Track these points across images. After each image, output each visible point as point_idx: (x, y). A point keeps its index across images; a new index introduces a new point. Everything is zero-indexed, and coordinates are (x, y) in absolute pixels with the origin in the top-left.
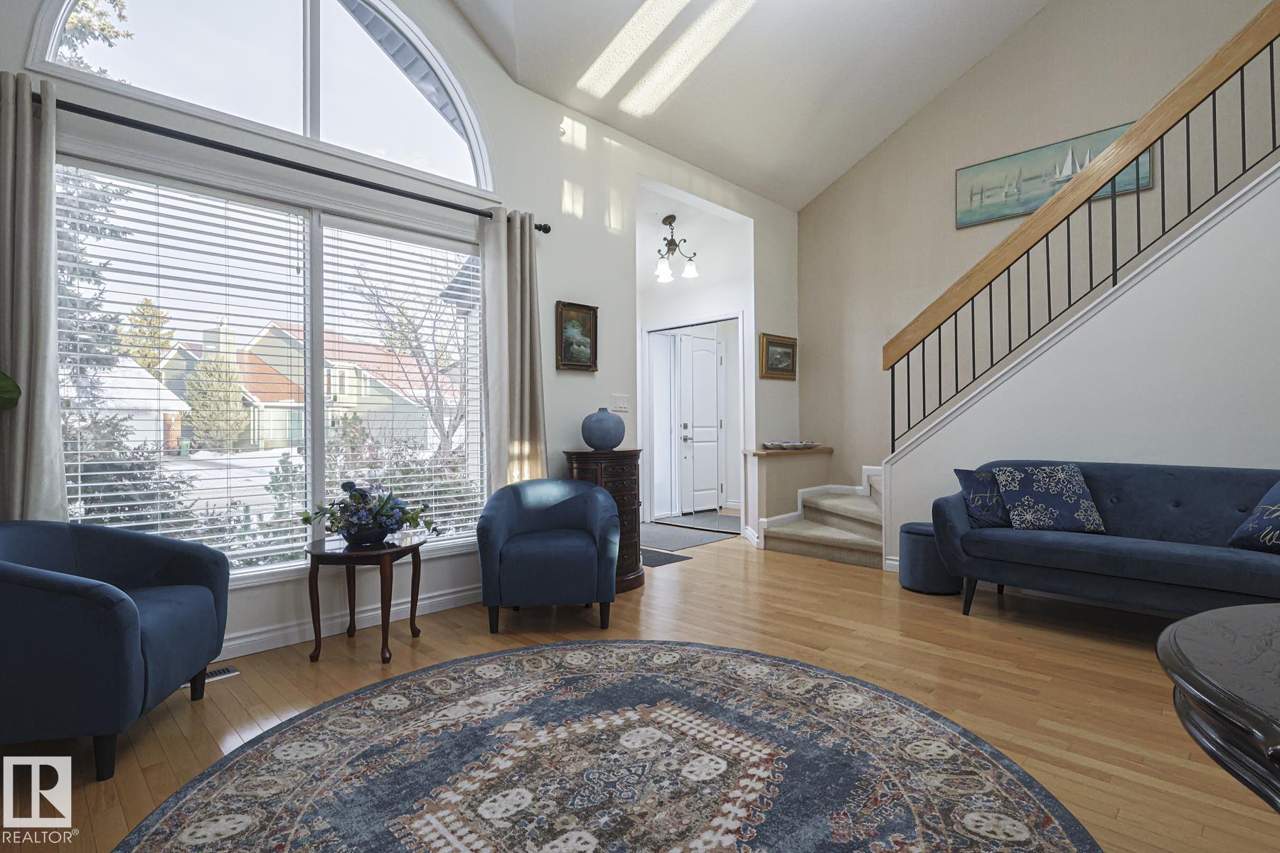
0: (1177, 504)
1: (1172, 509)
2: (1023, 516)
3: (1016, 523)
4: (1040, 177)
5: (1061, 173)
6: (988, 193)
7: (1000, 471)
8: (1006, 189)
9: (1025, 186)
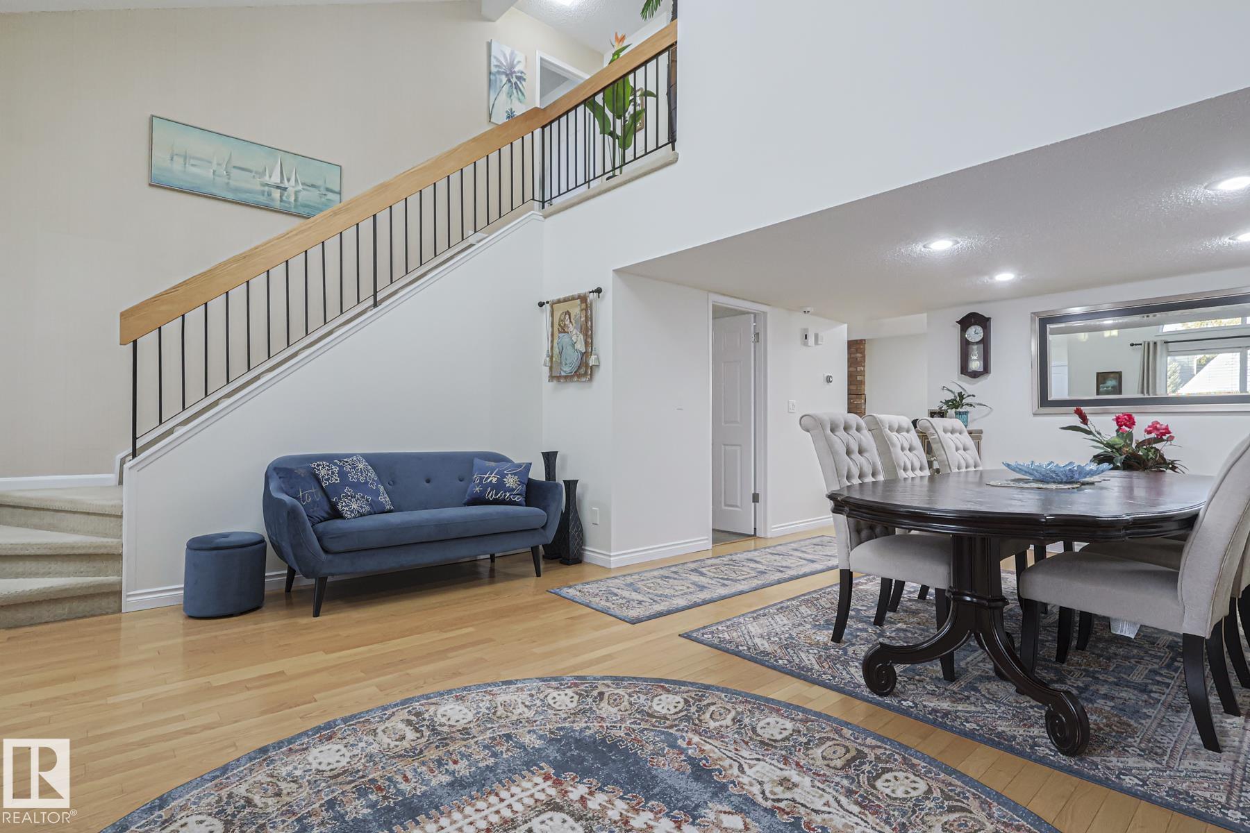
0: (428, 481)
1: (427, 485)
2: (351, 505)
3: (347, 514)
4: (250, 171)
5: (270, 177)
6: (192, 162)
7: (318, 465)
8: (215, 167)
9: (234, 172)
